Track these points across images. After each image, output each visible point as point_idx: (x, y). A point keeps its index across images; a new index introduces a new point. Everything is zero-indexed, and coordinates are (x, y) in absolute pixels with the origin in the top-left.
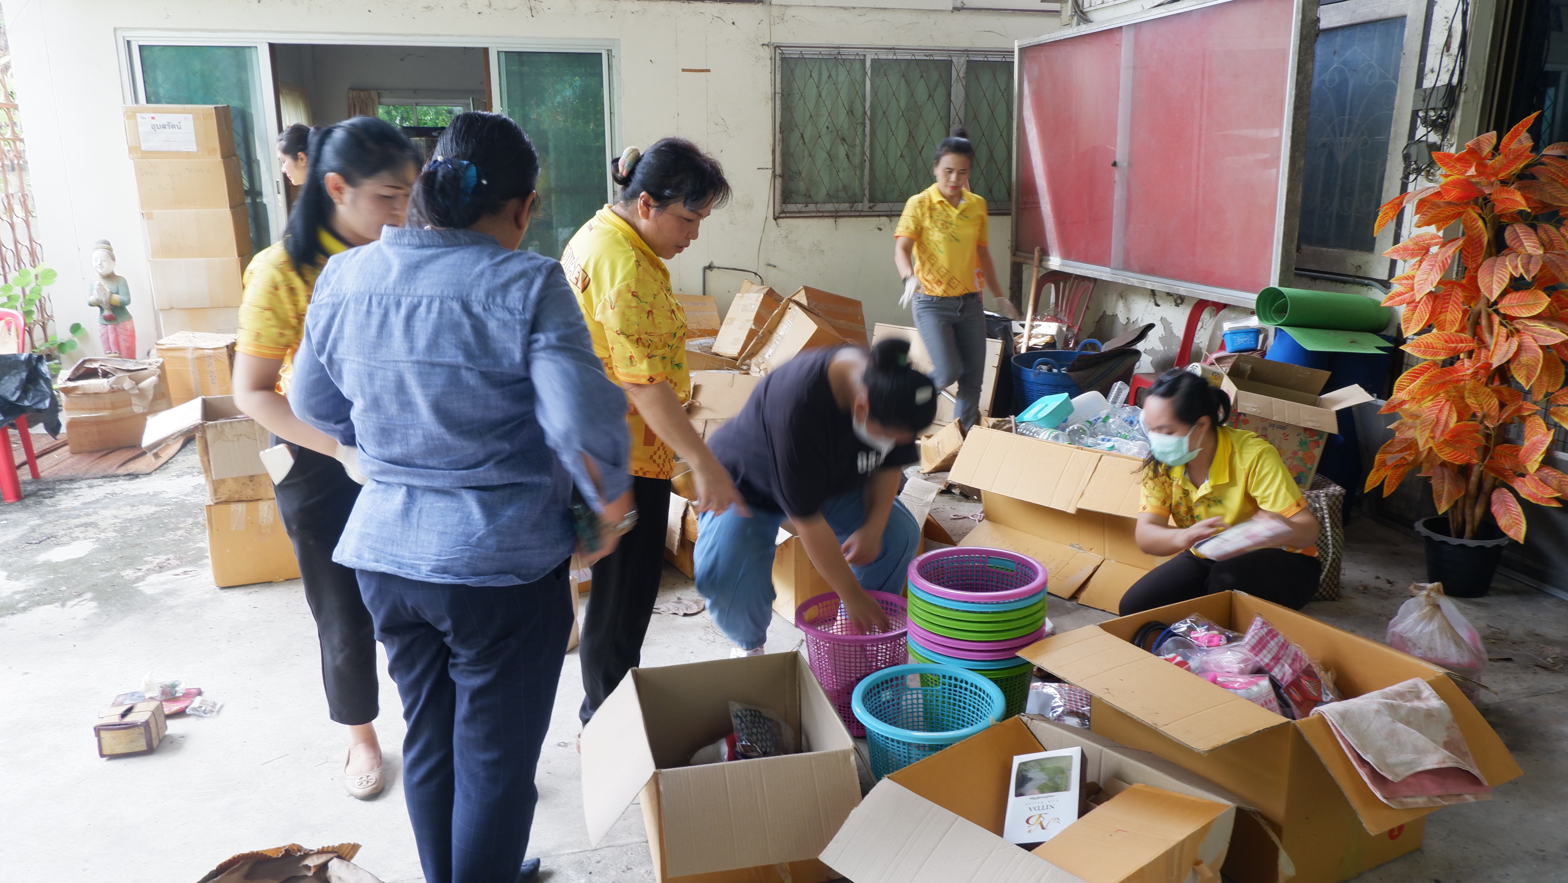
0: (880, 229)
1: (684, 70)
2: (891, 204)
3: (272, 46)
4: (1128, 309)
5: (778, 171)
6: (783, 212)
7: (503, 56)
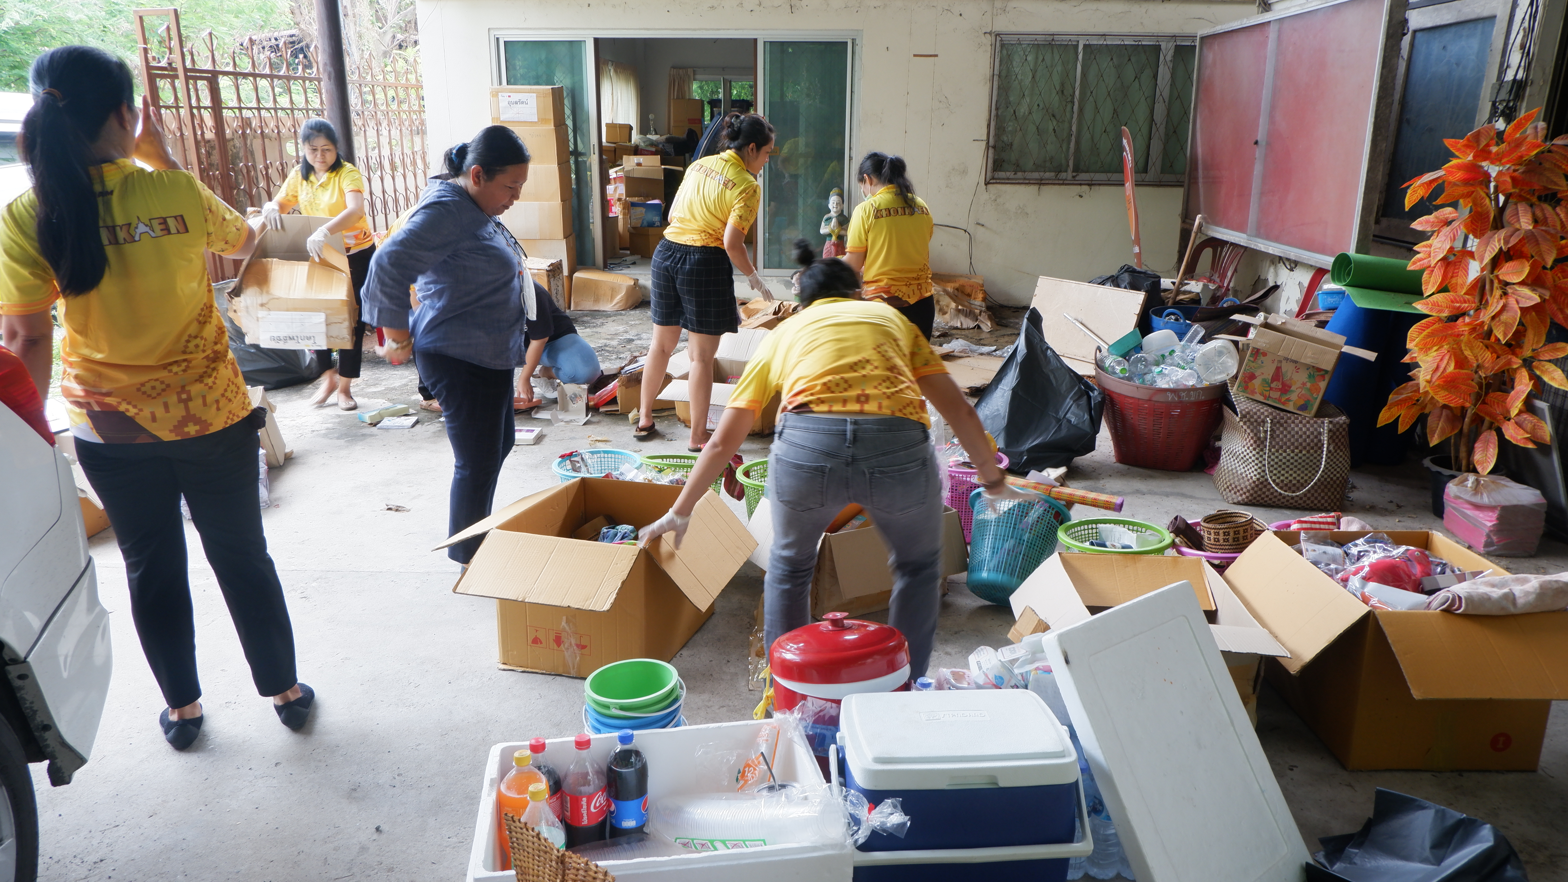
0: (1081, 196)
1: (915, 55)
2: (1092, 175)
3: (596, 41)
4: (1276, 274)
5: (992, 143)
6: (993, 178)
7: (768, 46)
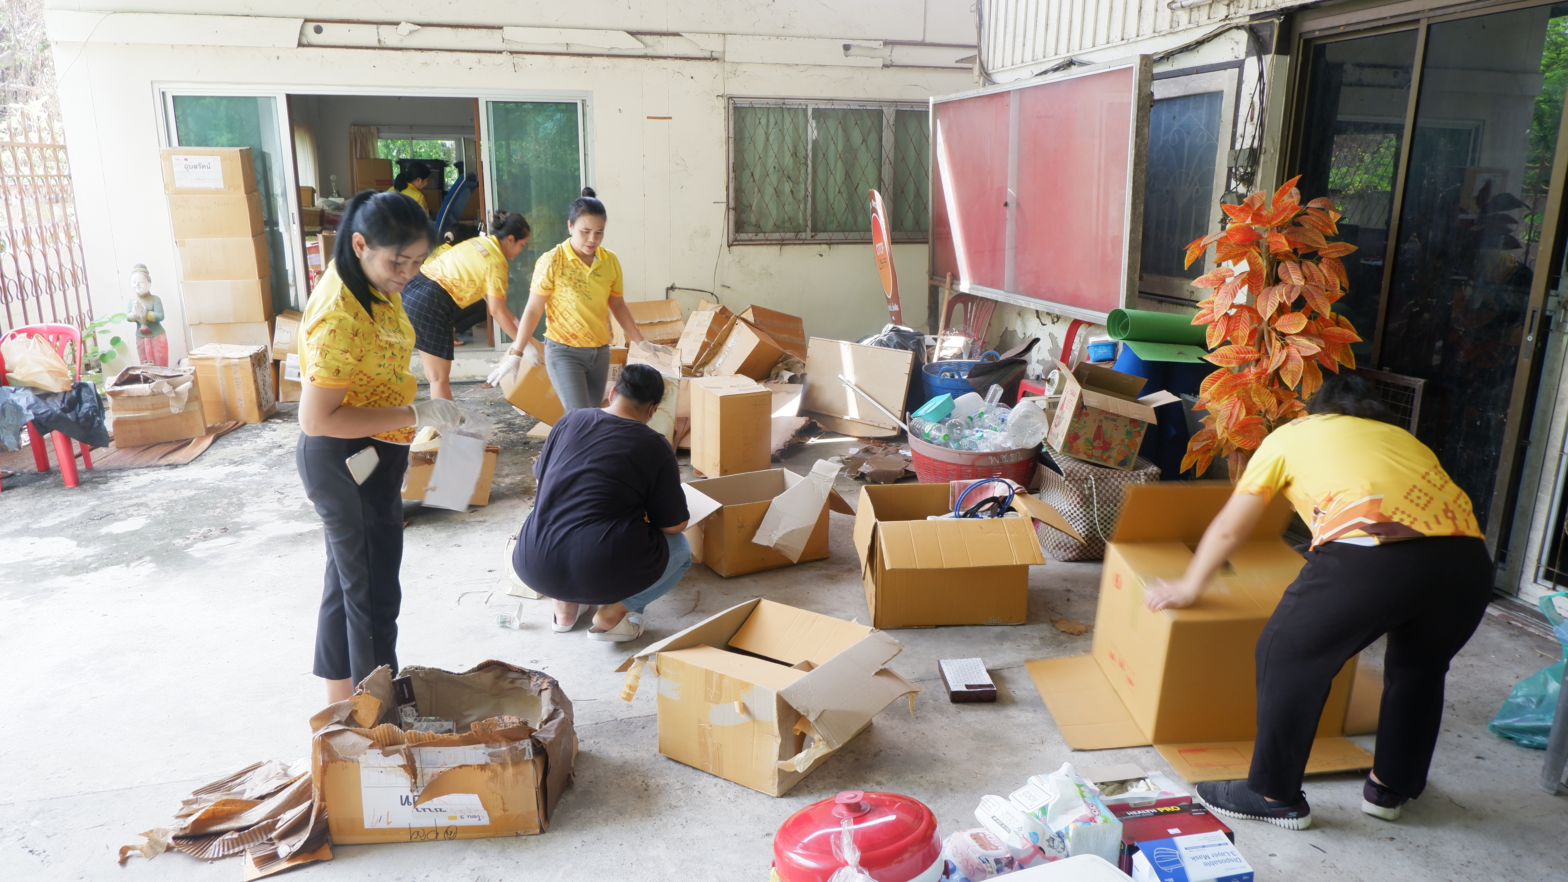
0: (821, 255)
1: (648, 118)
2: (830, 234)
3: (289, 97)
4: (1024, 325)
5: (732, 204)
6: (736, 240)
7: (490, 106)
